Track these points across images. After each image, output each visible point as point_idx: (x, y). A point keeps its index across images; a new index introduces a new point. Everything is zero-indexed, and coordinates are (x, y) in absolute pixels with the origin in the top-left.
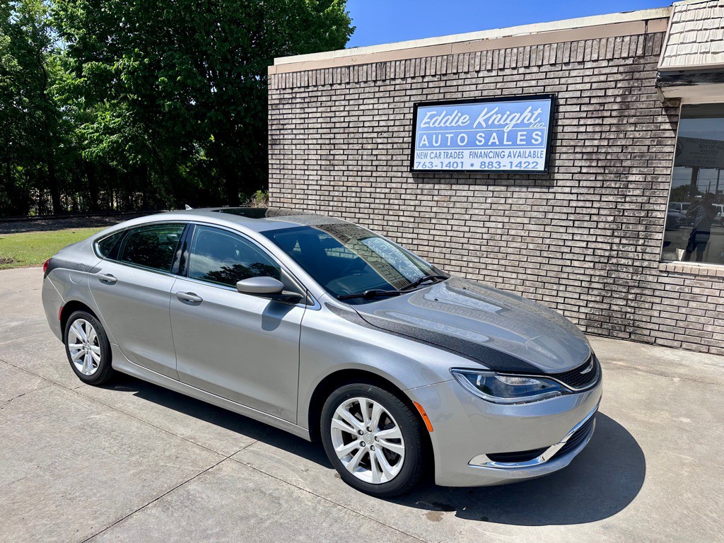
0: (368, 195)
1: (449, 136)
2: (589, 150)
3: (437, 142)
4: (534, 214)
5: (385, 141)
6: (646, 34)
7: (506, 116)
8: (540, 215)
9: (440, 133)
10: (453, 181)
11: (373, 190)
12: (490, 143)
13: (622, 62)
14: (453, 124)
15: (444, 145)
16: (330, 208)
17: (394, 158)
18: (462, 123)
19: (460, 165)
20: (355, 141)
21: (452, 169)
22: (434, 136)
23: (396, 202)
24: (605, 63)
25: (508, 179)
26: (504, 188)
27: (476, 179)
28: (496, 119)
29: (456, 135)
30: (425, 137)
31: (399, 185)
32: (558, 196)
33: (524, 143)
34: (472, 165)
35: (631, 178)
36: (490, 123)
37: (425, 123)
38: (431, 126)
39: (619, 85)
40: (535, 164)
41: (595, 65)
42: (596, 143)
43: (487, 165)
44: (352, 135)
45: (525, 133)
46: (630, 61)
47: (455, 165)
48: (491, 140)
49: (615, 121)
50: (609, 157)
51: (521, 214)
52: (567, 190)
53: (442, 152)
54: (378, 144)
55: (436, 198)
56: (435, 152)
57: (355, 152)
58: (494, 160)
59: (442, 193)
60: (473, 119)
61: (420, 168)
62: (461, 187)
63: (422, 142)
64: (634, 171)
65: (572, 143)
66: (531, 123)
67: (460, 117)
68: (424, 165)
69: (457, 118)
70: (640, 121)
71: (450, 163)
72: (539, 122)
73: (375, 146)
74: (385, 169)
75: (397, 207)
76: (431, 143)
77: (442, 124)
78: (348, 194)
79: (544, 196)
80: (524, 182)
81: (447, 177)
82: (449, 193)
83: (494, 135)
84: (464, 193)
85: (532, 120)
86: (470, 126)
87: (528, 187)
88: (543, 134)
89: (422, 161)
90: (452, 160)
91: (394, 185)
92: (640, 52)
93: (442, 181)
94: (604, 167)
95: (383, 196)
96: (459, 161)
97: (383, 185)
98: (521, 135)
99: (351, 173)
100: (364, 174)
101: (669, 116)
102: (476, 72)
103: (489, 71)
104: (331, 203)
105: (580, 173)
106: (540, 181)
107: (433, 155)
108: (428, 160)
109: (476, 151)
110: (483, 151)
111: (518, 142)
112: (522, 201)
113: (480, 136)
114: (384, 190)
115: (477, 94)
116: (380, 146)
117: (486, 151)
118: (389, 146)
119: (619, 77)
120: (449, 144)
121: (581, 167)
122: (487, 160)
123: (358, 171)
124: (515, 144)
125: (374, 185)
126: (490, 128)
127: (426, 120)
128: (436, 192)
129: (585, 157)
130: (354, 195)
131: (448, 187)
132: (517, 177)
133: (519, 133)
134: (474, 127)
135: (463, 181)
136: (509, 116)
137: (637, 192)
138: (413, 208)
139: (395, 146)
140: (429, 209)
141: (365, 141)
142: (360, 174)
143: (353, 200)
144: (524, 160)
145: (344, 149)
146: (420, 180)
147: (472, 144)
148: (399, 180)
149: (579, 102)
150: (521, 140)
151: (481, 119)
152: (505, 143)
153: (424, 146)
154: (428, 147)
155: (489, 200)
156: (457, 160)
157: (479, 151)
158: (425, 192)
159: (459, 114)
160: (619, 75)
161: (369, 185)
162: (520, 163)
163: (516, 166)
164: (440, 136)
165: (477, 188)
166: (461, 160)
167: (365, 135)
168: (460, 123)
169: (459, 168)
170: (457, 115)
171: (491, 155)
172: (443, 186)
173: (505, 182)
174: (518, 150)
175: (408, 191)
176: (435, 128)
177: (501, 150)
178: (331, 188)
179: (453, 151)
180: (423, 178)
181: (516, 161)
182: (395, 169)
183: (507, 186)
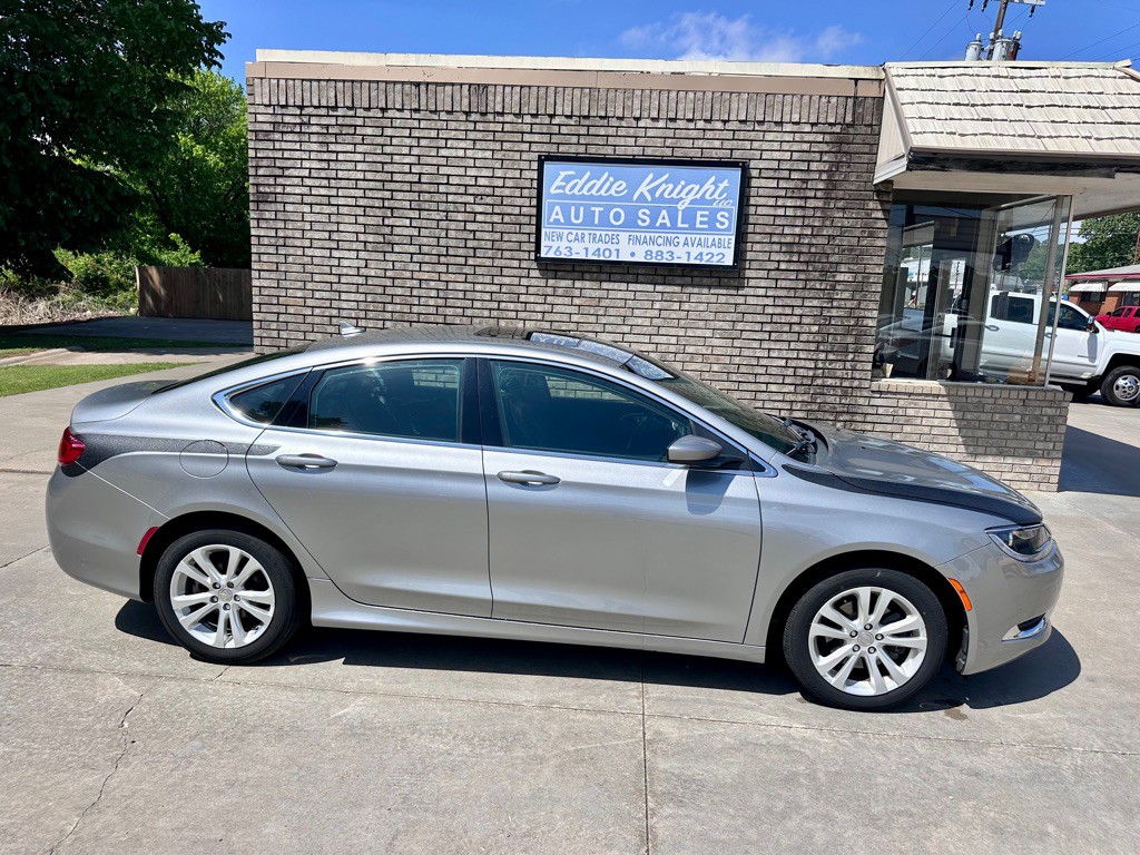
0: (461, 295)
1: (597, 210)
2: (789, 239)
3: (577, 218)
4: (719, 325)
5: (489, 209)
6: (856, 97)
7: (679, 187)
8: (726, 326)
9: (582, 205)
10: (604, 276)
11: (469, 286)
12: (658, 225)
13: (829, 129)
14: (602, 192)
15: (588, 222)
16: (388, 316)
17: (506, 237)
18: (616, 192)
19: (614, 253)
20: (434, 206)
21: (602, 258)
22: (573, 208)
23: (511, 306)
24: (807, 128)
25: (683, 276)
26: (677, 289)
27: (638, 274)
28: (666, 190)
29: (608, 209)
30: (557, 208)
31: (516, 281)
32: (751, 300)
33: (706, 226)
34: (633, 254)
35: (840, 277)
36: (657, 195)
37: (558, 188)
38: (567, 192)
39: (825, 158)
40: (721, 256)
41: (796, 128)
42: (797, 230)
43: (654, 255)
44: (427, 196)
45: (707, 213)
46: (837, 129)
47: (607, 253)
48: (660, 221)
49: (820, 204)
50: (813, 250)
51: (701, 324)
52: (762, 292)
53: (586, 232)
54: (475, 213)
55: (577, 301)
56: (574, 232)
57: (434, 224)
58: (665, 249)
59: (587, 293)
60: (633, 187)
61: (551, 255)
62: (616, 286)
63: (554, 217)
64: (843, 267)
65: (768, 230)
66: (715, 200)
67: (612, 184)
68: (557, 250)
69: (608, 184)
70: (849, 206)
71: (599, 250)
72: (726, 199)
73: (471, 217)
74: (490, 253)
75: (513, 314)
76: (567, 218)
77: (585, 191)
78: (423, 293)
79: (732, 300)
80: (705, 281)
81: (594, 270)
82: (598, 294)
83: (664, 212)
84: (620, 295)
85: (716, 196)
86: (628, 197)
87: (710, 287)
88: (731, 215)
89: (555, 245)
90: (602, 246)
91: (507, 280)
92: (849, 119)
93: (587, 276)
94: (807, 262)
95: (487, 297)
96: (613, 247)
97: (488, 279)
98: (702, 216)
99: (427, 258)
100: (452, 260)
101: (882, 202)
102: (635, 118)
103: (653, 119)
104: (389, 307)
105: (778, 269)
106: (726, 280)
107: (571, 237)
108: (563, 244)
109: (639, 234)
110: (648, 235)
111: (698, 226)
112: (702, 307)
113: (644, 214)
114: (488, 288)
115: (637, 151)
116: (479, 218)
117: (652, 235)
118: (497, 219)
119: (825, 148)
120: (596, 222)
121: (779, 262)
122: (655, 249)
123: (439, 255)
124: (692, 226)
125: (470, 278)
126: (658, 203)
127: (558, 182)
128: (577, 293)
129: (784, 249)
130: (433, 293)
131: (595, 285)
132: (696, 273)
133: (699, 213)
134: (635, 199)
135: (618, 277)
136: (684, 187)
137: (846, 295)
138: (540, 316)
139: (507, 219)
140: (566, 318)
141: (451, 207)
142: (443, 259)
143: (432, 302)
144: (705, 251)
145: (411, 218)
146: (550, 274)
147: (631, 223)
148: (515, 272)
149: (776, 176)
150: (701, 223)
151: (643, 189)
152: (680, 225)
153: (557, 221)
154: (562, 224)
155: (657, 305)
156: (609, 246)
157: (643, 235)
158: (560, 292)
159: (612, 179)
160: (825, 145)
161: (462, 278)
162: (701, 254)
163: (696, 258)
164: (582, 208)
165: (639, 287)
166: (615, 246)
167: (451, 198)
168: (612, 192)
169: (613, 258)
170: (607, 179)
171: (660, 241)
172: (588, 284)
173: (679, 281)
174: (698, 237)
175: (531, 290)
176: (574, 197)
177: (674, 236)
178: (389, 282)
179: (603, 233)
180: (556, 271)
181: (695, 251)
182: (507, 254)
183: (682, 286)
